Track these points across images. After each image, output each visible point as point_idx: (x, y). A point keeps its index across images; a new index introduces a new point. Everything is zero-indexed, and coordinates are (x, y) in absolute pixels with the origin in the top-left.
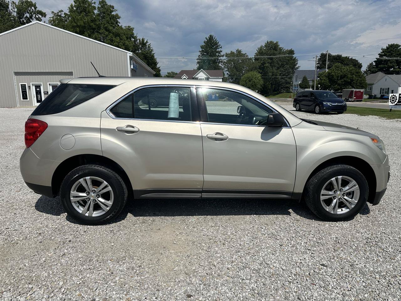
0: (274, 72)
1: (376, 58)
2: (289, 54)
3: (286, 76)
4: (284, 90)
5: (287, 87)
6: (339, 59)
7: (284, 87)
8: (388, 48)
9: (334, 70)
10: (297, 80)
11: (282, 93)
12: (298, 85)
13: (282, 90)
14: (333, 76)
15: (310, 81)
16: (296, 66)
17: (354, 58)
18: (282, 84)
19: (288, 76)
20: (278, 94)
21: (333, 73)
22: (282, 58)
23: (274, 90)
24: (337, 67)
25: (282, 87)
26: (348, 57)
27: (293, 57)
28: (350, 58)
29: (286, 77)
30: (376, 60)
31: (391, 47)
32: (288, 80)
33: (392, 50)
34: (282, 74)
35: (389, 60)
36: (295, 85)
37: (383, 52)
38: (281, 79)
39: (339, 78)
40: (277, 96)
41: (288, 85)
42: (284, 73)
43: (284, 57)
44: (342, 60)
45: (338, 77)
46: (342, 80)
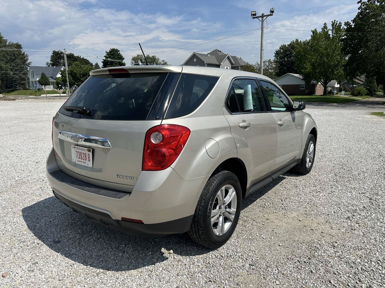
0: (3, 67)
1: (103, 60)
2: (16, 48)
3: (19, 71)
4: (20, 86)
5: (22, 84)
6: (72, 58)
7: (19, 83)
8: (110, 52)
9: (75, 68)
10: (33, 76)
11: (18, 90)
12: (36, 81)
13: (18, 86)
14: (75, 73)
15: (49, 78)
16: (27, 61)
17: (85, 58)
18: (16, 80)
19: (21, 71)
20: (13, 91)
21: (75, 71)
22: (10, 52)
23: (7, 87)
24: (77, 66)
25: (17, 84)
26: (79, 57)
27: (21, 51)
28: (81, 57)
29: (20, 73)
30: (103, 61)
31: (113, 51)
32: (23, 76)
33: (114, 54)
34: (14, 70)
35: (114, 62)
36: (32, 82)
37: (108, 55)
38: (14, 75)
39: (82, 76)
40: (13, 93)
41: (24, 82)
42: (16, 69)
43: (12, 50)
44: (75, 59)
45: (80, 75)
46: (85, 78)
